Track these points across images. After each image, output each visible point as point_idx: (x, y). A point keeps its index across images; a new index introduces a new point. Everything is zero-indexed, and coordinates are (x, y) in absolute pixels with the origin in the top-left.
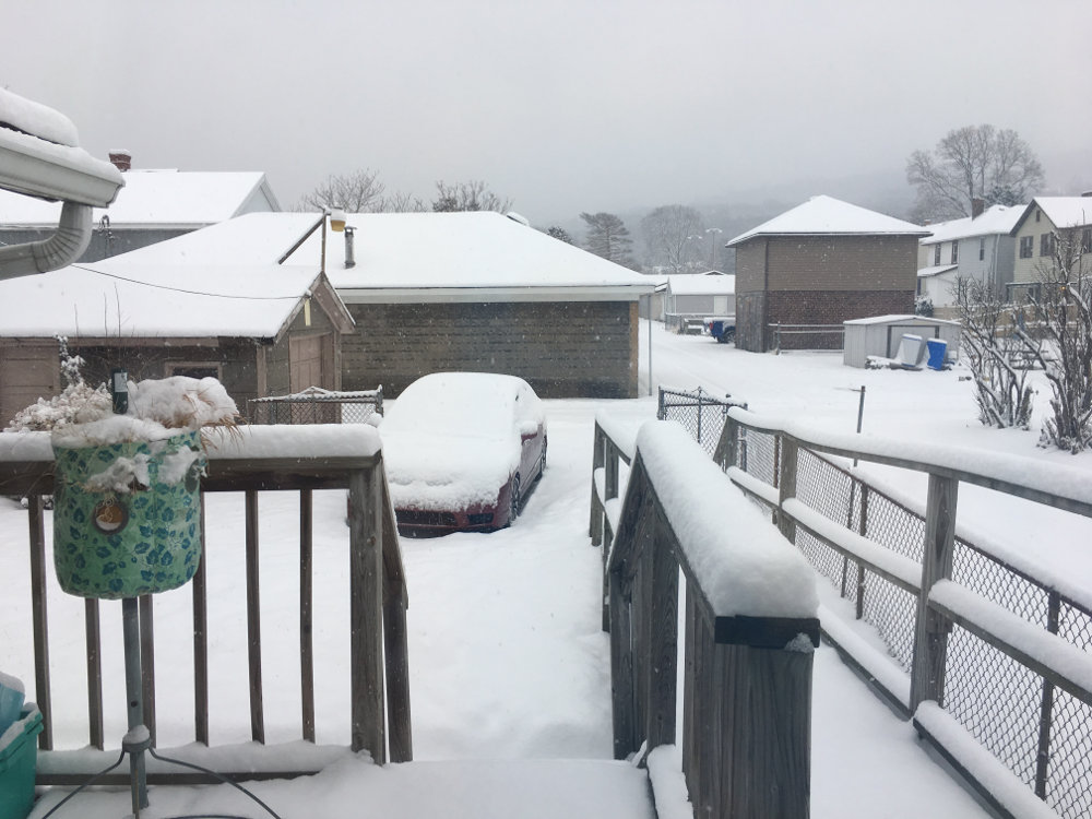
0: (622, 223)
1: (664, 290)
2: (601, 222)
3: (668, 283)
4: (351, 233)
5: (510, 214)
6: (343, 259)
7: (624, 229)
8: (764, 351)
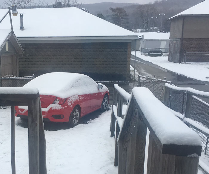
0: (125, 12)
1: (141, 38)
2: (117, 11)
3: (143, 36)
4: (22, 16)
5: (82, 8)
6: (20, 26)
7: (126, 14)
8: (180, 63)
